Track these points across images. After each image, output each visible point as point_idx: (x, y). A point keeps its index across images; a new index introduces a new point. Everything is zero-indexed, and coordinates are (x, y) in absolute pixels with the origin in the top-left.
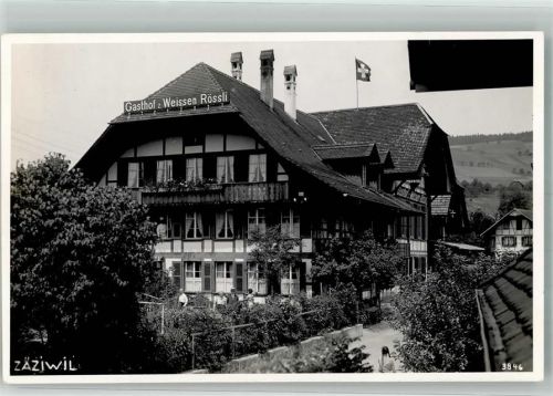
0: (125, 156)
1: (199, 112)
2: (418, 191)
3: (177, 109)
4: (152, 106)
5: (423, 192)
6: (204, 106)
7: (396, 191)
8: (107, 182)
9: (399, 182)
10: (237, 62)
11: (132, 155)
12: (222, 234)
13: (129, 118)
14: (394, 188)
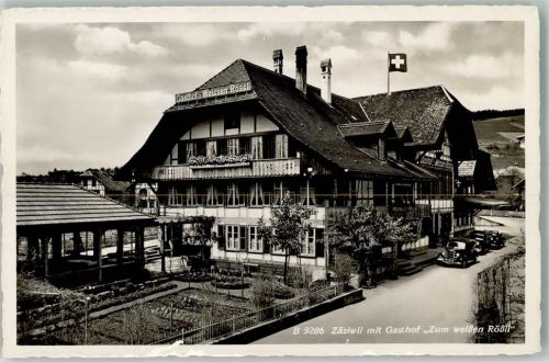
0: (183, 139)
1: (229, 100)
2: (444, 159)
3: (213, 98)
5: (448, 159)
6: (233, 95)
7: (419, 159)
8: (172, 160)
9: (422, 152)
11: (188, 138)
12: (254, 202)
13: (180, 108)
14: (417, 157)
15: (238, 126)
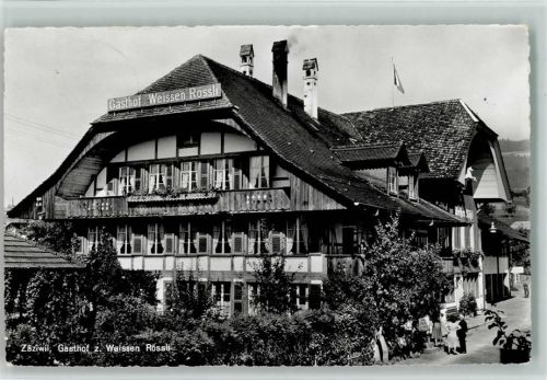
0: (115, 160)
1: (188, 109)
3: (166, 106)
4: (137, 103)
6: (195, 102)
8: (96, 190)
10: (248, 54)
11: (123, 160)
13: (115, 118)
15: (197, 144)
